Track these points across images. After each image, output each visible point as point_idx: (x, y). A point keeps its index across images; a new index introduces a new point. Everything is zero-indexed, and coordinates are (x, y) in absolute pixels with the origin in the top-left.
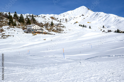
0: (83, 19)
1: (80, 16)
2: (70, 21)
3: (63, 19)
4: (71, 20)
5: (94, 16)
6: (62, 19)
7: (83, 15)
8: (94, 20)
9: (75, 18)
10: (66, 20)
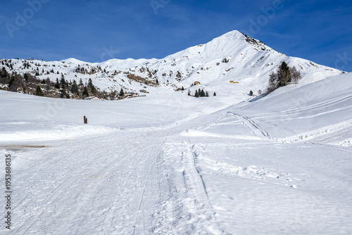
0: (225, 72)
1: (218, 64)
2: (189, 79)
3: (171, 71)
4: (191, 76)
5: (252, 64)
6: (168, 73)
7: (225, 61)
8: (250, 74)
9: (202, 69)
10: (179, 75)
